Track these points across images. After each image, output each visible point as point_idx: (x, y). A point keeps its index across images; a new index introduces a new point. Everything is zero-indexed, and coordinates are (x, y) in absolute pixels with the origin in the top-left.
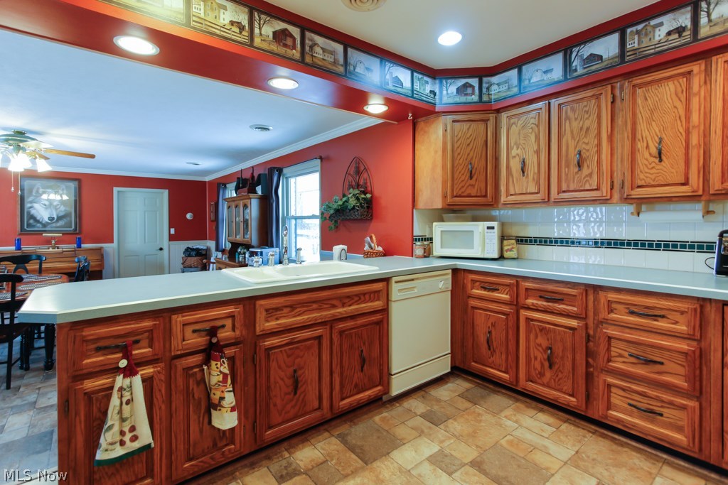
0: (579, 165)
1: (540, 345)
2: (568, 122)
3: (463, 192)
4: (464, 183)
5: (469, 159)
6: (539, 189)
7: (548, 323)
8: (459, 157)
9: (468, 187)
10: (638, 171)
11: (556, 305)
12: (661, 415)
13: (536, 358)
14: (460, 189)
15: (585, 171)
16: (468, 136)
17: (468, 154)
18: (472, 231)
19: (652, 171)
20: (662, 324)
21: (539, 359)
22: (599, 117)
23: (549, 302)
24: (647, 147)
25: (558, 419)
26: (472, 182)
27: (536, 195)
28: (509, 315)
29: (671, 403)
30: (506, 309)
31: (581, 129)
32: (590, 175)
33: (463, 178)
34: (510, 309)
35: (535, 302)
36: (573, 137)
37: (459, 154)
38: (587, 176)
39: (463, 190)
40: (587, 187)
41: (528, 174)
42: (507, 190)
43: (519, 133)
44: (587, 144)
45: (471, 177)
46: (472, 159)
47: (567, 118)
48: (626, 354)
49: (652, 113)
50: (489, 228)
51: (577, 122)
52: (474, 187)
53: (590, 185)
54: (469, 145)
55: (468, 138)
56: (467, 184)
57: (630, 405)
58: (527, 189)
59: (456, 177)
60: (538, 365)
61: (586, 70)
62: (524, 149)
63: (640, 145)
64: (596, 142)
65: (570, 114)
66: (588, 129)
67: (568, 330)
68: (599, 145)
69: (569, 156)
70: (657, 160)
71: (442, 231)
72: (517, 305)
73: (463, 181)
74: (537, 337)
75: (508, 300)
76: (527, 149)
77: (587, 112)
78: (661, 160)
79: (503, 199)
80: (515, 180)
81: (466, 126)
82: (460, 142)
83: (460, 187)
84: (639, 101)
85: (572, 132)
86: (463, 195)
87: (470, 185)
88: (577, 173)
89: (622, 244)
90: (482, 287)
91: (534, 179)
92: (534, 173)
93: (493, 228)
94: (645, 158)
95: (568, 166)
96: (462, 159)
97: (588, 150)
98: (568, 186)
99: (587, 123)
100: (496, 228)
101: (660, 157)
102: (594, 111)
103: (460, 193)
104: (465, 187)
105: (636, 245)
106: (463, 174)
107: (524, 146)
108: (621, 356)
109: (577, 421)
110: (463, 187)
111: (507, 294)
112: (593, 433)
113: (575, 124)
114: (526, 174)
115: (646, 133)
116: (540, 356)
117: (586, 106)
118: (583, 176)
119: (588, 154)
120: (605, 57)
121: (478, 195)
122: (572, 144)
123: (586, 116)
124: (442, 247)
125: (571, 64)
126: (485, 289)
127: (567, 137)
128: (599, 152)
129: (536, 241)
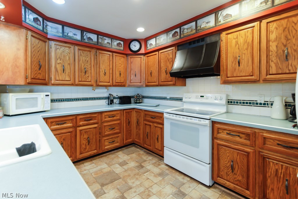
0: (85, 72)
1: (85, 138)
2: (81, 56)
3: (36, 77)
4: (36, 71)
5: (39, 59)
6: (70, 79)
7: (88, 129)
8: (34, 57)
9: (38, 74)
10: (100, 78)
11: (90, 121)
12: (115, 141)
13: (83, 144)
14: (35, 74)
15: (87, 75)
16: (38, 46)
17: (38, 57)
18: (37, 98)
19: (103, 78)
20: (115, 118)
21: (84, 144)
22: (91, 58)
23: (87, 121)
24: (102, 71)
25: (89, 161)
26: (40, 71)
27: (69, 82)
28: (72, 132)
29: (115, 137)
30: (71, 130)
31: (86, 60)
32: (88, 77)
33: (36, 69)
34: (72, 129)
35: (83, 123)
36: (83, 62)
37: (34, 55)
38: (87, 77)
39: (36, 75)
40: (88, 80)
41: (65, 72)
42: (55, 78)
43: (61, 54)
44: (87, 66)
45: (40, 69)
46: (40, 59)
47: (81, 55)
48: (108, 129)
49: (103, 62)
50: (46, 96)
51: (84, 57)
52: (41, 75)
53: (89, 80)
54: (38, 51)
55: (38, 48)
56: (38, 73)
57: (109, 143)
58: (65, 78)
59: (32, 68)
60: (84, 146)
61: (88, 41)
62: (64, 61)
63: (101, 70)
64: (90, 66)
65: (82, 54)
66: (88, 61)
67: (94, 129)
68: (91, 67)
69: (82, 69)
70: (104, 75)
71: (16, 99)
72: (75, 127)
73: (36, 70)
74: (84, 136)
75: (72, 125)
76: (65, 62)
77: (87, 55)
78: (105, 76)
79: (53, 82)
80: (59, 73)
81: (37, 41)
82: (34, 48)
83: (35, 73)
84: (101, 58)
85: (83, 60)
86: (36, 78)
87: (39, 73)
88: (84, 75)
89: (87, 99)
90: (57, 124)
91: (68, 75)
92: (68, 72)
93: (48, 95)
94: (102, 74)
95: (81, 72)
96: (36, 58)
97: (88, 68)
98: (82, 79)
99: (87, 59)
100: (50, 95)
101: (105, 75)
102: (89, 56)
103: (35, 77)
104: (37, 74)
105: (91, 99)
106: (36, 67)
107: (63, 60)
108: (107, 130)
109: (93, 158)
110: (36, 74)
111: (70, 124)
112: (99, 158)
113: (84, 58)
114: (64, 72)
115: (102, 67)
116: (84, 142)
117: (87, 53)
118: (87, 76)
119: (88, 69)
120: (93, 40)
121: (43, 79)
122: (83, 65)
123: (87, 57)
124: (16, 109)
125: (83, 37)
126: (58, 124)
127: (81, 62)
128: (91, 69)
129: (57, 101)
